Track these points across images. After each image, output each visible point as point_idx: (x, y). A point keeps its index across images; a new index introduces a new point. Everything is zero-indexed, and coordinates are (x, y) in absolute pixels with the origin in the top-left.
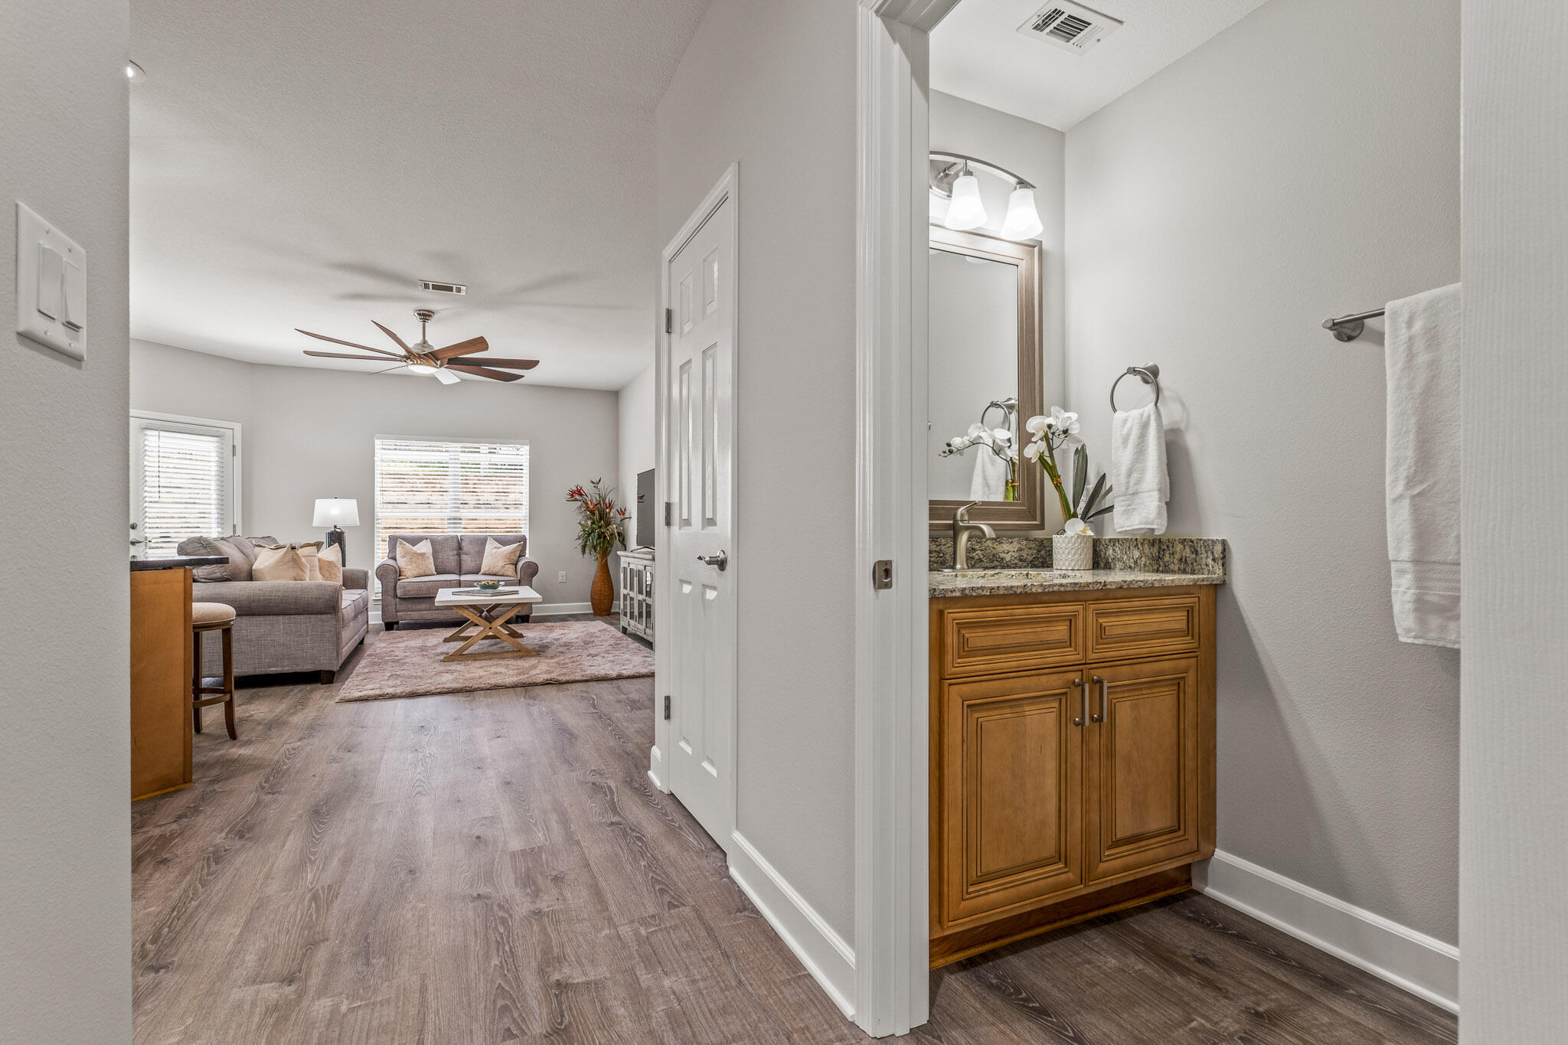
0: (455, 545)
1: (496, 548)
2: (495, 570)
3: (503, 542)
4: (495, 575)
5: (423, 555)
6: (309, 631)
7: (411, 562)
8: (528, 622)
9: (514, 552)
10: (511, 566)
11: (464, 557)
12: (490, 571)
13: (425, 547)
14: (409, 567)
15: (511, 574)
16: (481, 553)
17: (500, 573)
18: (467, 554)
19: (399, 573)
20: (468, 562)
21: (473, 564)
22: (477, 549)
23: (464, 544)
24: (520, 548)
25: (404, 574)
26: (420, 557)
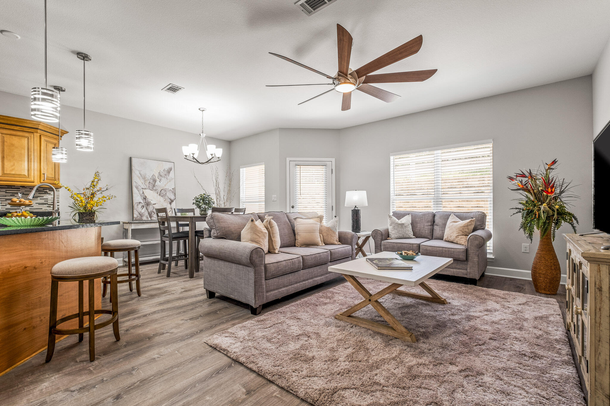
0: (430, 218)
1: (454, 222)
2: (451, 239)
3: (461, 217)
4: (452, 242)
5: (402, 225)
6: (244, 276)
7: (394, 229)
8: (476, 285)
9: (467, 226)
10: (464, 236)
11: (435, 227)
12: (448, 239)
13: (407, 220)
14: (393, 232)
15: (463, 243)
16: (445, 225)
17: (455, 242)
18: (437, 225)
19: (387, 235)
20: (437, 231)
21: (441, 233)
22: (443, 222)
23: (436, 218)
24: (474, 223)
25: (390, 236)
26: (400, 226)
